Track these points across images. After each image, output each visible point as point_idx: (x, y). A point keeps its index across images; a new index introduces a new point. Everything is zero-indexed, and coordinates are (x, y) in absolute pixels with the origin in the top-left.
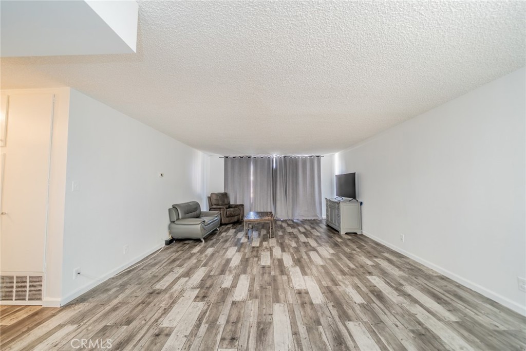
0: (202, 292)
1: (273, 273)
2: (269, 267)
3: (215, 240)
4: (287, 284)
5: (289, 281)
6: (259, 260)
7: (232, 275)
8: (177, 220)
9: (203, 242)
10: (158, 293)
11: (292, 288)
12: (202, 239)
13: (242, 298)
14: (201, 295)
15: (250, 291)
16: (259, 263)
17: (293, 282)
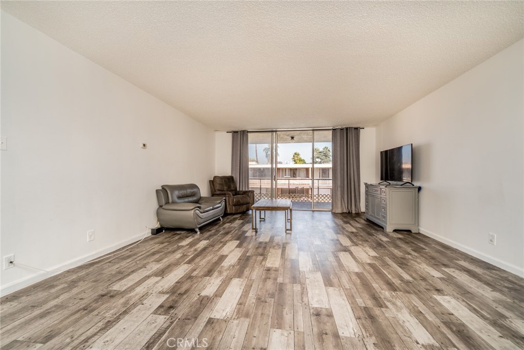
0: (170, 300)
1: (280, 280)
2: (276, 270)
3: (213, 231)
4: (299, 297)
5: (302, 294)
6: (265, 259)
7: (221, 278)
8: (165, 204)
9: (198, 233)
10: (112, 297)
11: (307, 305)
12: (197, 230)
13: (224, 314)
14: (168, 305)
15: (241, 304)
16: (263, 263)
17: (309, 295)
